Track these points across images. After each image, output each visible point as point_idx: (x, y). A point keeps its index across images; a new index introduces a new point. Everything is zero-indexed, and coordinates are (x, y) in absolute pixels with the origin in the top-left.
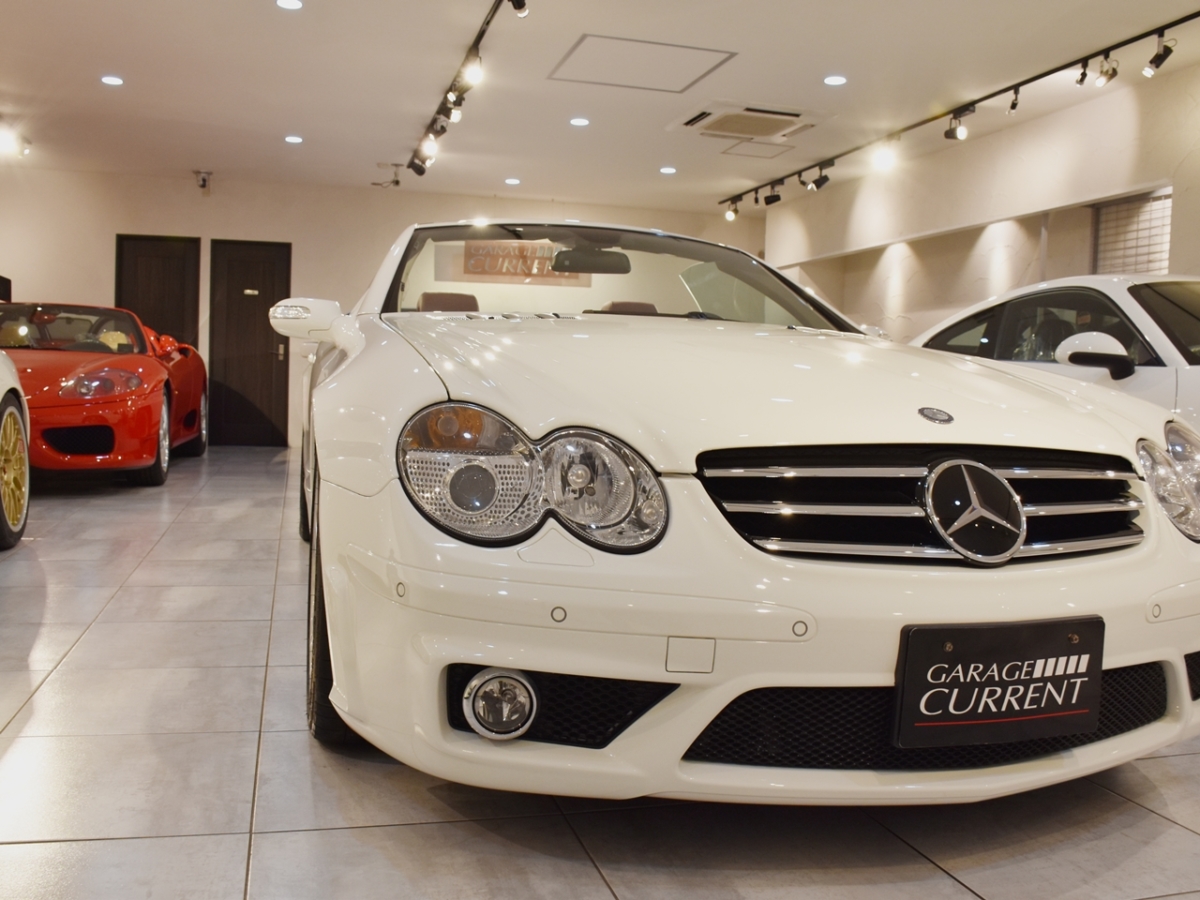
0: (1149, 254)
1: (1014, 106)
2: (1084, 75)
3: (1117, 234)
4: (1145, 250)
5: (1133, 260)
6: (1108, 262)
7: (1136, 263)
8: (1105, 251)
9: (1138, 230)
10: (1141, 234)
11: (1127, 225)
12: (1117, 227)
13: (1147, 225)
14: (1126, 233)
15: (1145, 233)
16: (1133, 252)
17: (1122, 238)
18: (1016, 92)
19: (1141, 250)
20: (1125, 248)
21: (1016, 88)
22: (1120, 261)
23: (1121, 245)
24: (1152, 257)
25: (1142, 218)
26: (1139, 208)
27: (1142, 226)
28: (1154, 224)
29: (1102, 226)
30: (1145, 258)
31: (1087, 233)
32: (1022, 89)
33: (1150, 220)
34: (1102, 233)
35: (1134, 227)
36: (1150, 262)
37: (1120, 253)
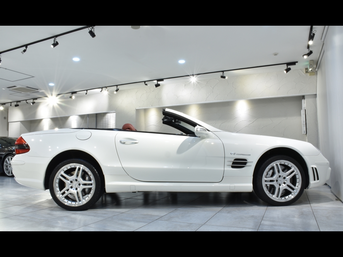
0: (108, 123)
1: (86, 94)
2: (102, 90)
3: (101, 119)
4: (107, 122)
5: (104, 124)
6: (99, 124)
7: (105, 125)
8: (99, 122)
9: (105, 119)
10: (106, 119)
11: (103, 117)
12: (101, 118)
13: (107, 118)
14: (103, 119)
15: (107, 119)
16: (104, 123)
17: (102, 120)
18: (87, 91)
19: (106, 122)
20: (103, 122)
21: (87, 90)
22: (102, 124)
23: (102, 121)
24: (108, 124)
25: (106, 116)
26: (105, 114)
27: (106, 118)
28: (108, 118)
29: (98, 117)
30: (107, 124)
31: (95, 118)
32: (88, 91)
33: (108, 117)
34: (98, 119)
35: (105, 118)
36: (108, 125)
37: (102, 123)
